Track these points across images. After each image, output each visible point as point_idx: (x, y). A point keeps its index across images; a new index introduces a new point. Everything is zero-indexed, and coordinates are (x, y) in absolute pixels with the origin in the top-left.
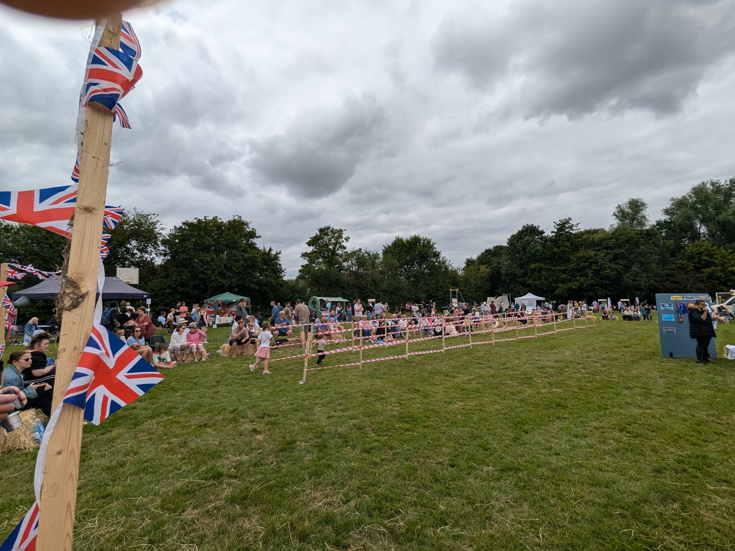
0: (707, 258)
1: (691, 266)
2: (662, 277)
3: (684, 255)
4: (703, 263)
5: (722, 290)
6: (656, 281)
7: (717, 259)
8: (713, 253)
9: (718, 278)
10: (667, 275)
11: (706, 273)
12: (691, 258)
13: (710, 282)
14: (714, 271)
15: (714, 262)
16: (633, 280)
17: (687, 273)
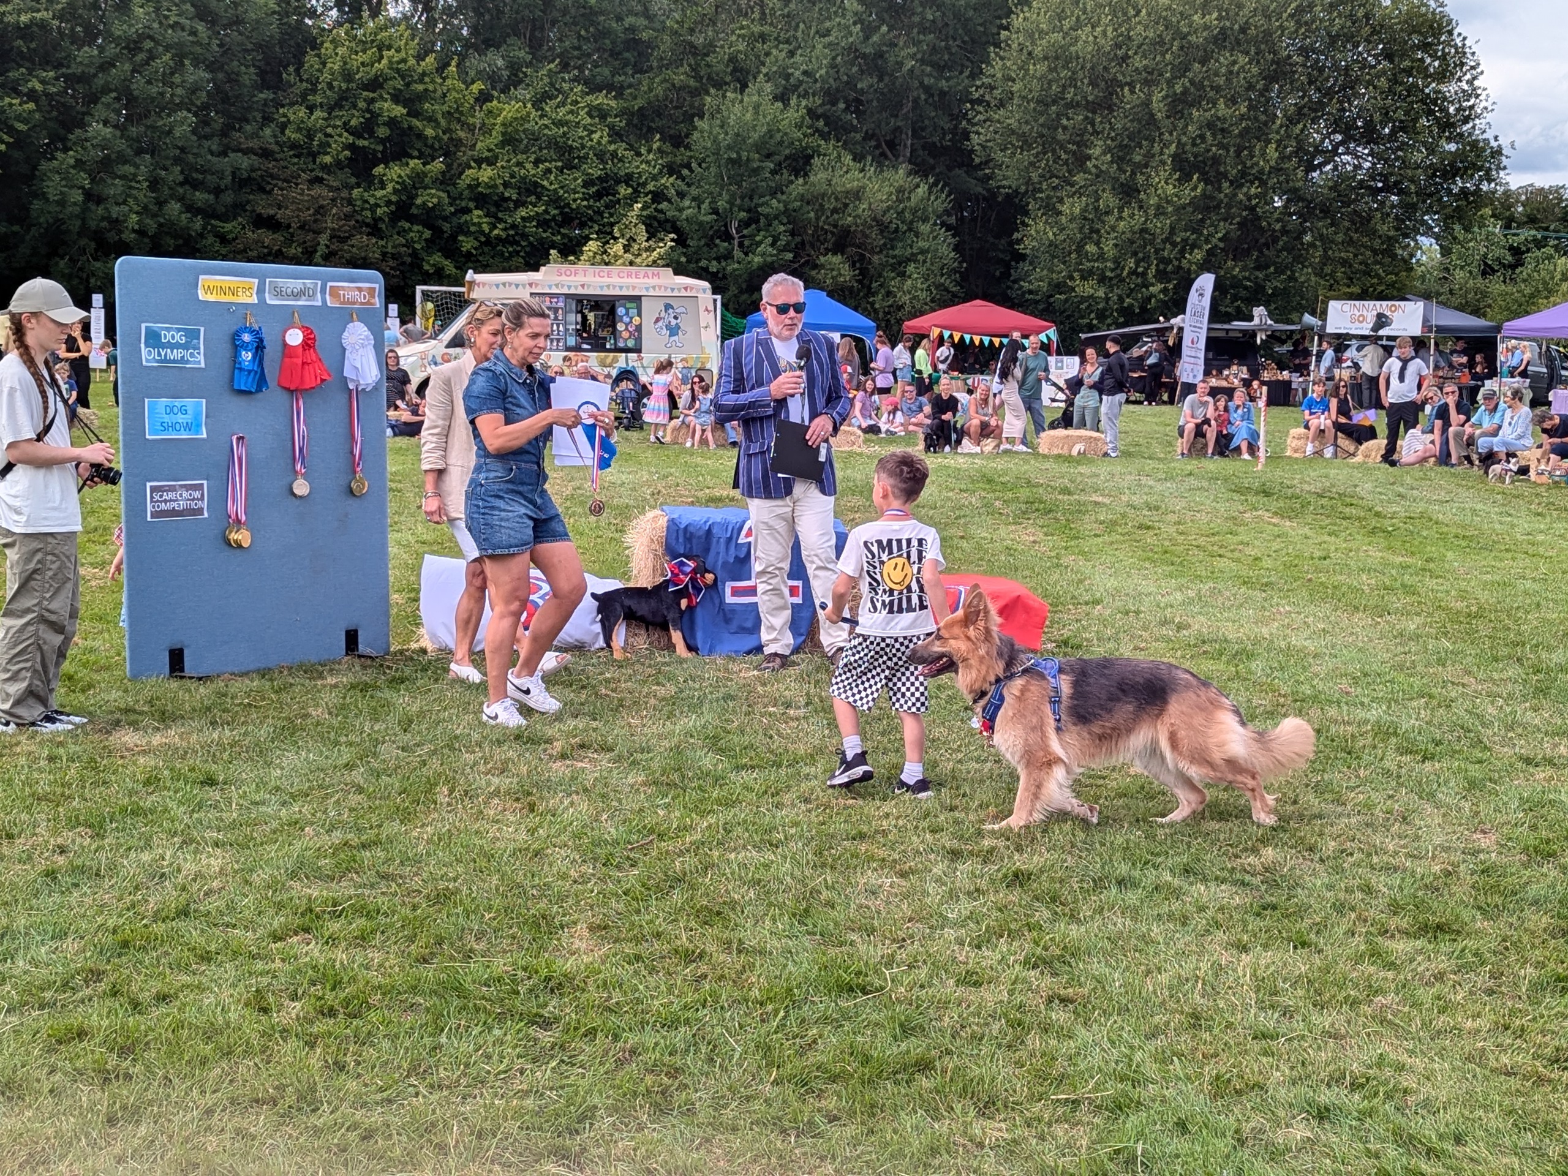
0: (399, 110)
1: (339, 143)
2: (217, 191)
3: (314, 83)
4: (382, 132)
5: (439, 277)
6: (191, 209)
7: (431, 120)
8: (420, 87)
9: (429, 218)
10: (242, 182)
11: (390, 187)
12: (338, 105)
13: (402, 232)
14: (418, 180)
15: (420, 136)
16: (88, 195)
17: (319, 180)
